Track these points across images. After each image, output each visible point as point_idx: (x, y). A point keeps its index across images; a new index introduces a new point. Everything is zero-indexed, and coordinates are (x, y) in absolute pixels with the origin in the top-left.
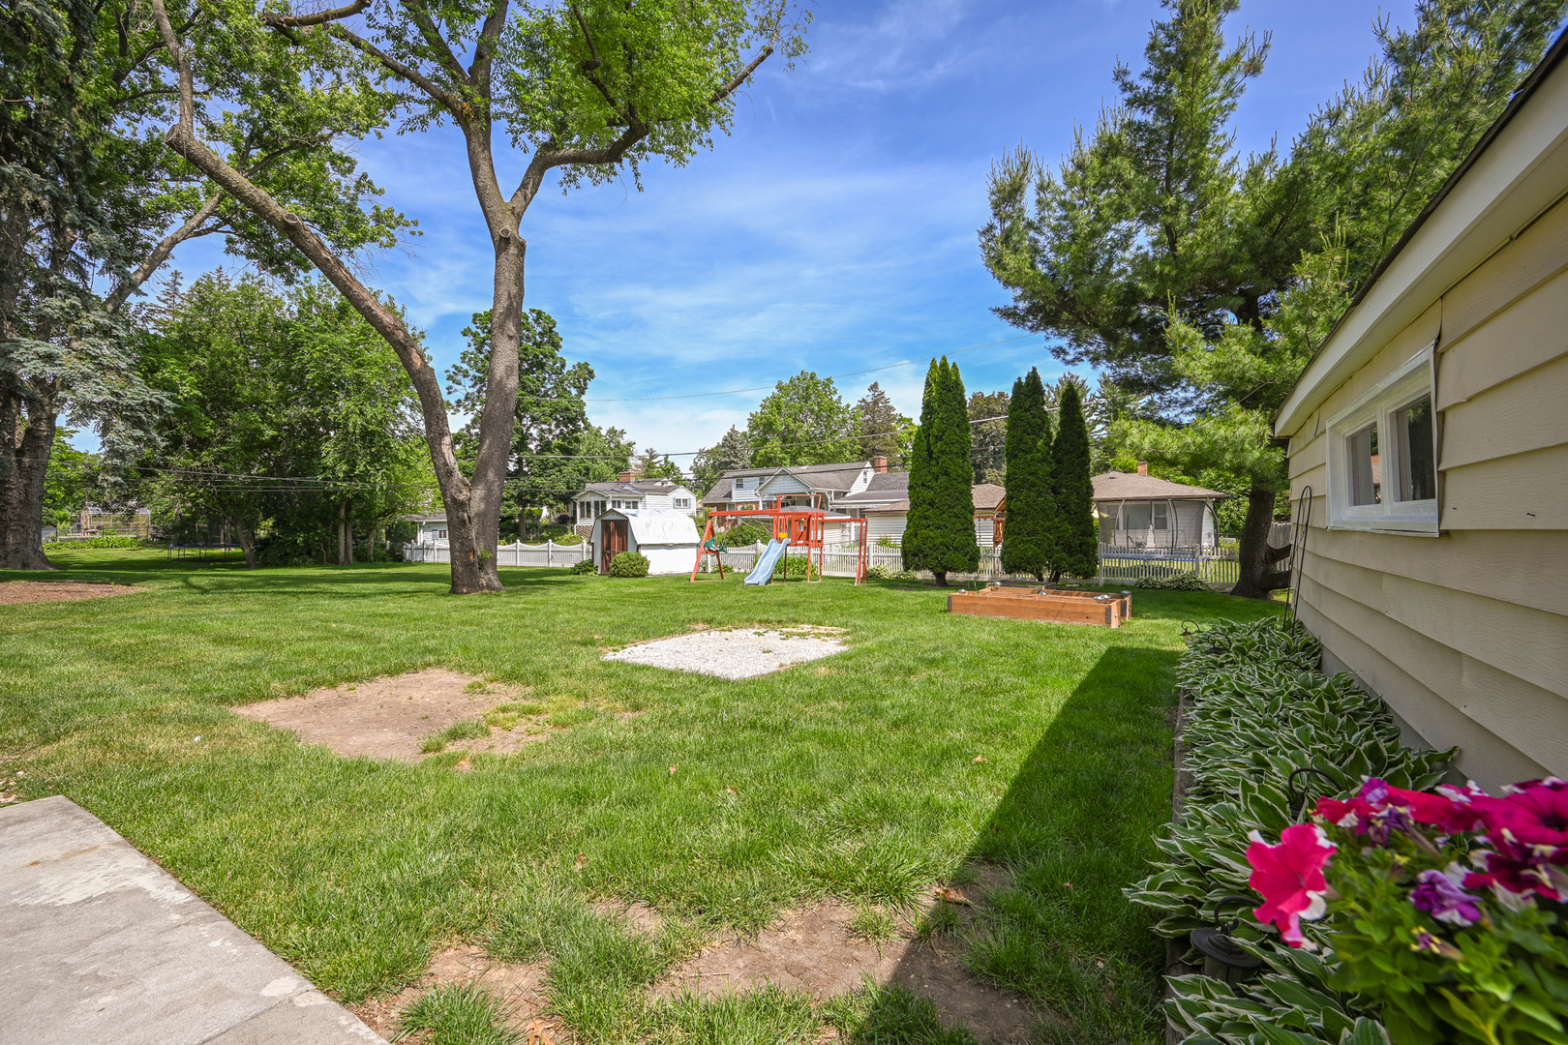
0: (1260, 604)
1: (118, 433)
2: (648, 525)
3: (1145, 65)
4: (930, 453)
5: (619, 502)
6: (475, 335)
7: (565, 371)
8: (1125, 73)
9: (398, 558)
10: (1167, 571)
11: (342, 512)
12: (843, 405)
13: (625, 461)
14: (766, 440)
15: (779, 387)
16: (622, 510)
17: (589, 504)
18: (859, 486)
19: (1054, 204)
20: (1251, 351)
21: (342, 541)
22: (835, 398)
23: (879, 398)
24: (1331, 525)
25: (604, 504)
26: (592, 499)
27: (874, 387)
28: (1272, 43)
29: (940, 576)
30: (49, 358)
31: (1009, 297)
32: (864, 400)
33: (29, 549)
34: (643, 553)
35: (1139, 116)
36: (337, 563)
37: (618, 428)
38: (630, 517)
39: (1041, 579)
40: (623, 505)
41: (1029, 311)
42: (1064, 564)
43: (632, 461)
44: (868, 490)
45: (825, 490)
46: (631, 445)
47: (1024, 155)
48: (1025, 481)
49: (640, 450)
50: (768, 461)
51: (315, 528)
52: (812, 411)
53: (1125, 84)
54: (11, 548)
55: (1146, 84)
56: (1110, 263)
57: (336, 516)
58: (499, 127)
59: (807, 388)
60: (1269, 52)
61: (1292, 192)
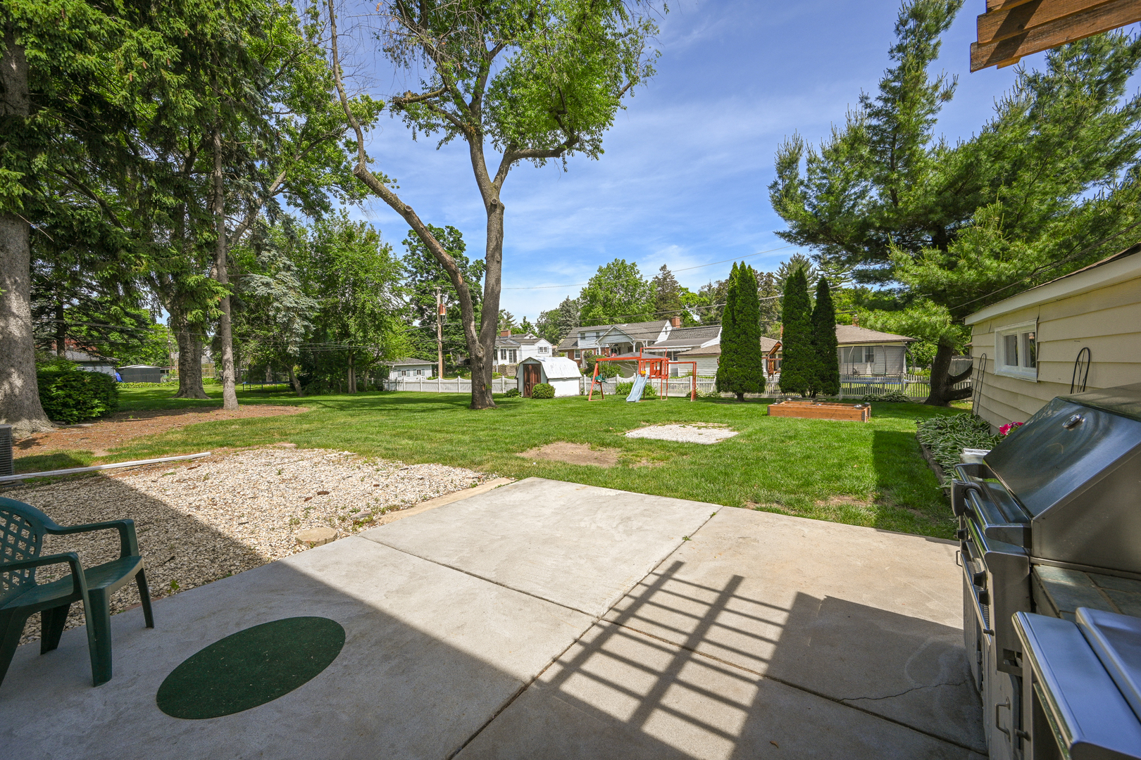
0: (943, 409)
1: (298, 323)
2: (552, 367)
3: (879, 93)
4: (734, 320)
5: (505, 350)
6: (410, 244)
8: (867, 98)
9: (379, 389)
10: (882, 390)
11: (350, 360)
12: (644, 281)
14: (592, 307)
15: (600, 270)
18: (663, 337)
19: (818, 170)
20: (941, 266)
21: (350, 379)
22: (638, 276)
23: (667, 275)
24: (996, 373)
27: (664, 268)
28: (958, 82)
29: (740, 396)
30: (267, 285)
31: (787, 227)
32: (657, 277)
33: (197, 387)
34: (551, 383)
35: (874, 122)
36: (347, 392)
38: (542, 362)
39: (804, 396)
41: (798, 233)
42: (819, 387)
44: (668, 339)
45: (642, 340)
47: (797, 140)
48: (795, 337)
50: (595, 322)
51: (336, 371)
52: (623, 286)
53: (867, 105)
54: (188, 386)
55: (879, 104)
56: (854, 206)
57: (347, 364)
58: (488, 139)
59: (619, 270)
60: (956, 87)
61: (969, 171)
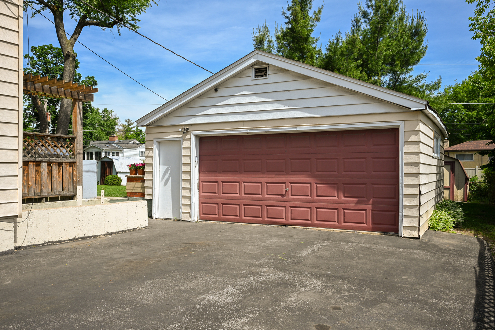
5: (109, 153)
7: (80, 81)
13: (113, 128)
16: (111, 156)
17: (92, 153)
25: (100, 153)
26: (94, 151)
34: (119, 175)
37: (109, 109)
38: (114, 160)
40: (111, 154)
43: (116, 128)
46: (116, 119)
49: (122, 121)
53: (286, 17)
58: (66, 13)
